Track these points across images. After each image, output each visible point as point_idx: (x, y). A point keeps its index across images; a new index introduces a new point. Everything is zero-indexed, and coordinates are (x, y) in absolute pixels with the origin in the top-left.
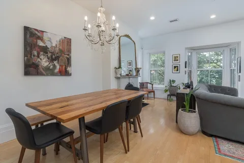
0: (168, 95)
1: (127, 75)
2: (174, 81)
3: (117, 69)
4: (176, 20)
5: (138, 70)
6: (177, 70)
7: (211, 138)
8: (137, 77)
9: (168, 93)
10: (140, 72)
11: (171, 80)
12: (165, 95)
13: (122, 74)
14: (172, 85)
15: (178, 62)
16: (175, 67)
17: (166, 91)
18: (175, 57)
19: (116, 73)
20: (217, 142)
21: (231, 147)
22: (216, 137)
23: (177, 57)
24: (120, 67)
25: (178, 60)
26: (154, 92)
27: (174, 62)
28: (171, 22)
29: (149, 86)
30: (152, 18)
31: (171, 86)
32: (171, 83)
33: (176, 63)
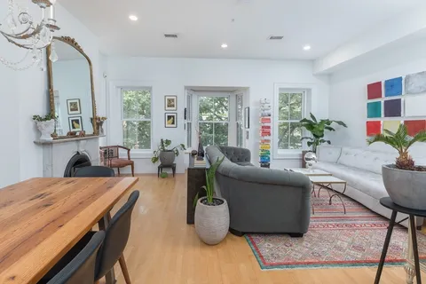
0: (159, 168)
1: (72, 134)
2: (168, 142)
3: (41, 119)
4: (176, 36)
5: (98, 123)
6: (173, 123)
7: (243, 238)
8: (97, 138)
9: (159, 163)
10: (104, 126)
11: (164, 140)
12: (154, 168)
13: (59, 134)
14: (166, 148)
15: (175, 108)
16: (169, 117)
17: (155, 160)
18: (169, 100)
19: (38, 131)
20: (253, 243)
21: (272, 246)
22: (249, 234)
23: (173, 100)
24: (50, 115)
25: (173, 106)
26: (132, 164)
27: (167, 108)
28: (166, 36)
29: (123, 154)
30: (133, 18)
31: (164, 150)
32: (163, 145)
33: (171, 111)
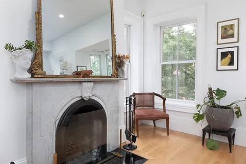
0: (204, 131)
2: (221, 93)
6: (231, 63)
9: (204, 124)
11: (214, 89)
12: (197, 129)
14: (217, 102)
15: (235, 39)
16: (224, 55)
17: (198, 118)
18: (225, 28)
23: (232, 27)
25: (232, 36)
26: (167, 118)
27: (221, 41)
29: (158, 101)
31: (214, 105)
32: (211, 97)
33: (227, 45)
